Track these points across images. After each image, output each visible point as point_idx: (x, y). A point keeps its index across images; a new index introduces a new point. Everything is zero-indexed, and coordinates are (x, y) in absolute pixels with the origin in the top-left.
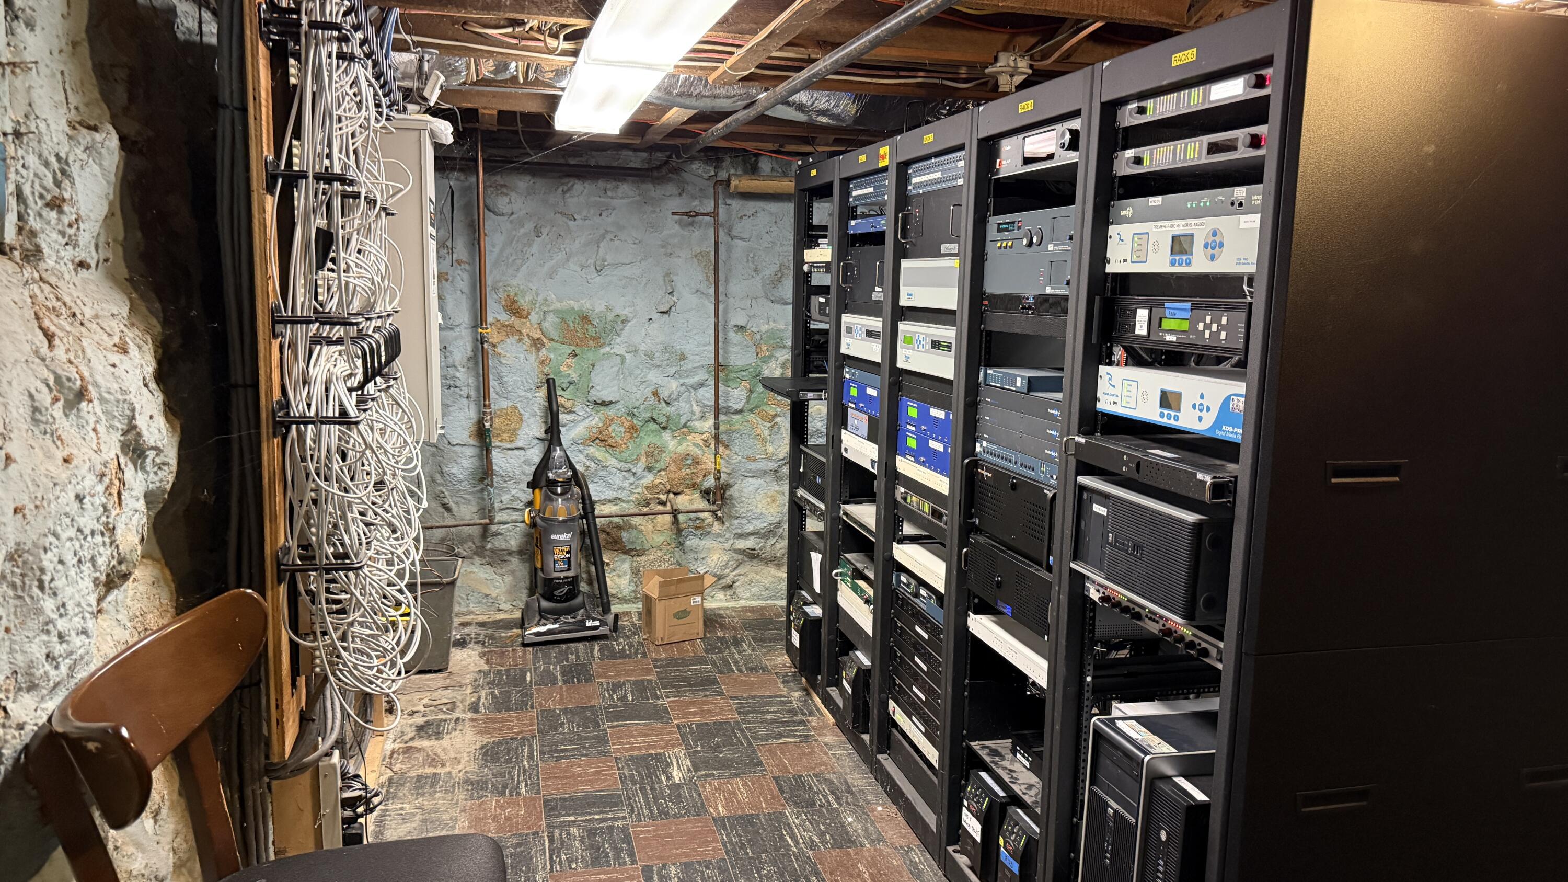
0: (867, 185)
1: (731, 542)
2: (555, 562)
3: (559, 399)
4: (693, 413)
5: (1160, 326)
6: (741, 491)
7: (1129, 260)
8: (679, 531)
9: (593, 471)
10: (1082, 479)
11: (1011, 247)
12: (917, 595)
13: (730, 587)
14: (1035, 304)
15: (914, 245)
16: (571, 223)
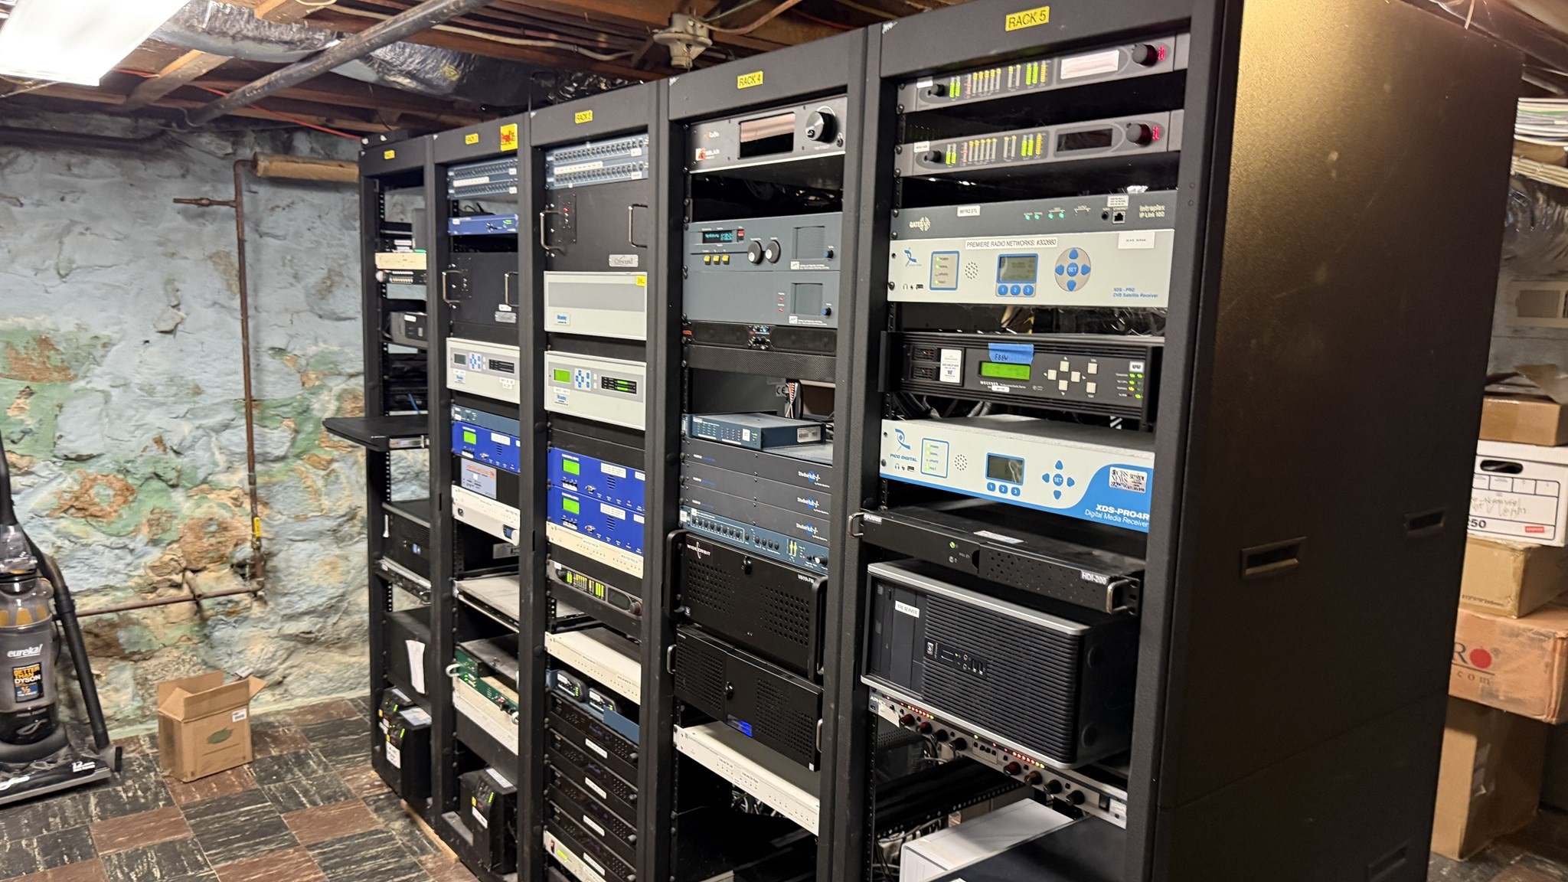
0: (479, 173)
1: (278, 626)
2: (17, 689)
3: (8, 455)
4: (216, 464)
5: (980, 372)
6: (288, 560)
7: (926, 285)
8: (204, 621)
9: (67, 552)
10: (874, 568)
11: (727, 263)
12: (585, 699)
13: (280, 683)
14: (770, 337)
15: (563, 254)
16: (16, 210)
